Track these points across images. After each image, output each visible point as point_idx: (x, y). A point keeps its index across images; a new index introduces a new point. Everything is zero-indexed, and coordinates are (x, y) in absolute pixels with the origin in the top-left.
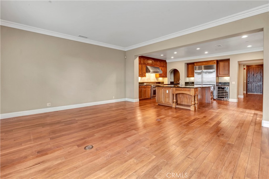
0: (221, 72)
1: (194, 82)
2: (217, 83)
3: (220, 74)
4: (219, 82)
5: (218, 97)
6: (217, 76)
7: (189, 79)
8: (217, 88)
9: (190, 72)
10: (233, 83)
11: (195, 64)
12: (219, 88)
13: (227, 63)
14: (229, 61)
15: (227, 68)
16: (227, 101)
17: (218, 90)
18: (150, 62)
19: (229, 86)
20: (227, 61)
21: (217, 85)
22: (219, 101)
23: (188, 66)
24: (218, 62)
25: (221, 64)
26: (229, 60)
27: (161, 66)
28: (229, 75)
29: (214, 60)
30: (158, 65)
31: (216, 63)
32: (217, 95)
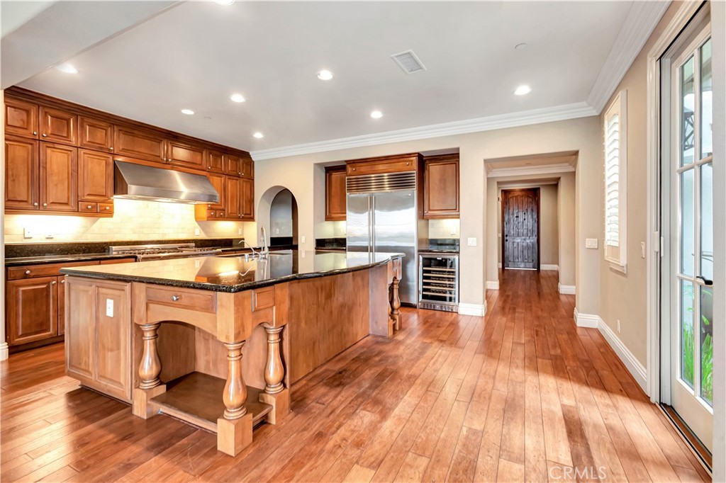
0: (434, 200)
1: (345, 239)
2: (420, 241)
3: (429, 210)
4: (430, 237)
5: (425, 297)
6: (422, 216)
7: (334, 229)
8: (421, 263)
9: (335, 201)
10: (472, 241)
11: (349, 169)
12: (428, 262)
13: (450, 168)
14: (459, 161)
15: (451, 189)
16: (452, 312)
17: (425, 271)
18: (181, 153)
19: (458, 253)
20: (451, 158)
21: (419, 251)
22: (426, 311)
23: (330, 175)
24: (423, 161)
25: (434, 170)
26: (458, 157)
27: (220, 174)
28: (459, 211)
29: (410, 155)
30: (200, 167)
31: (415, 166)
32: (421, 289)
